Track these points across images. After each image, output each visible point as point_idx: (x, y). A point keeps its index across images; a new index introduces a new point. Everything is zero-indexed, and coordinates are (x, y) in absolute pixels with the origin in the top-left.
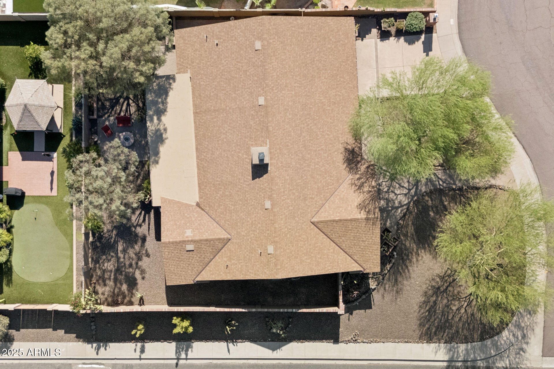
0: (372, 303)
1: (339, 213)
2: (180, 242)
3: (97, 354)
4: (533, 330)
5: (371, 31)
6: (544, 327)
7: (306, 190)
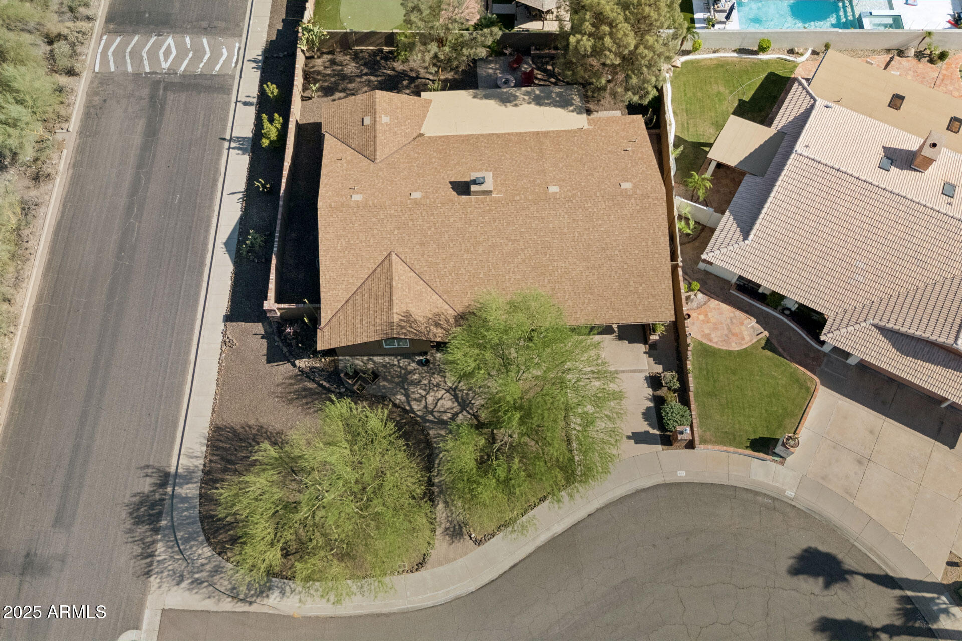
0: (275, 364)
1: (402, 287)
2: (375, 109)
3: (249, 60)
4: (209, 598)
5: (659, 363)
6: (209, 612)
7: (435, 246)
